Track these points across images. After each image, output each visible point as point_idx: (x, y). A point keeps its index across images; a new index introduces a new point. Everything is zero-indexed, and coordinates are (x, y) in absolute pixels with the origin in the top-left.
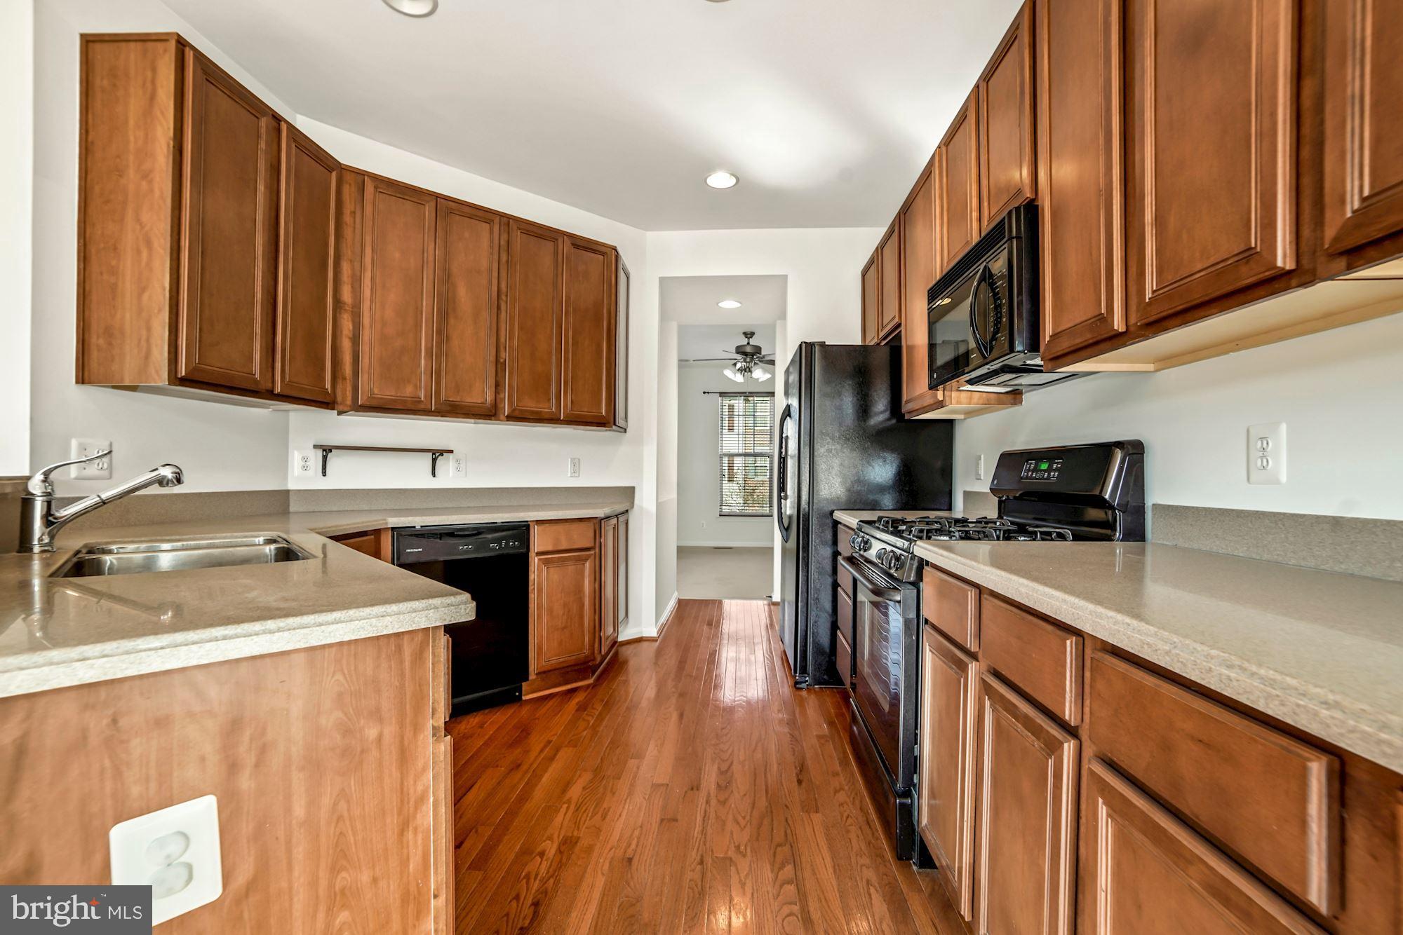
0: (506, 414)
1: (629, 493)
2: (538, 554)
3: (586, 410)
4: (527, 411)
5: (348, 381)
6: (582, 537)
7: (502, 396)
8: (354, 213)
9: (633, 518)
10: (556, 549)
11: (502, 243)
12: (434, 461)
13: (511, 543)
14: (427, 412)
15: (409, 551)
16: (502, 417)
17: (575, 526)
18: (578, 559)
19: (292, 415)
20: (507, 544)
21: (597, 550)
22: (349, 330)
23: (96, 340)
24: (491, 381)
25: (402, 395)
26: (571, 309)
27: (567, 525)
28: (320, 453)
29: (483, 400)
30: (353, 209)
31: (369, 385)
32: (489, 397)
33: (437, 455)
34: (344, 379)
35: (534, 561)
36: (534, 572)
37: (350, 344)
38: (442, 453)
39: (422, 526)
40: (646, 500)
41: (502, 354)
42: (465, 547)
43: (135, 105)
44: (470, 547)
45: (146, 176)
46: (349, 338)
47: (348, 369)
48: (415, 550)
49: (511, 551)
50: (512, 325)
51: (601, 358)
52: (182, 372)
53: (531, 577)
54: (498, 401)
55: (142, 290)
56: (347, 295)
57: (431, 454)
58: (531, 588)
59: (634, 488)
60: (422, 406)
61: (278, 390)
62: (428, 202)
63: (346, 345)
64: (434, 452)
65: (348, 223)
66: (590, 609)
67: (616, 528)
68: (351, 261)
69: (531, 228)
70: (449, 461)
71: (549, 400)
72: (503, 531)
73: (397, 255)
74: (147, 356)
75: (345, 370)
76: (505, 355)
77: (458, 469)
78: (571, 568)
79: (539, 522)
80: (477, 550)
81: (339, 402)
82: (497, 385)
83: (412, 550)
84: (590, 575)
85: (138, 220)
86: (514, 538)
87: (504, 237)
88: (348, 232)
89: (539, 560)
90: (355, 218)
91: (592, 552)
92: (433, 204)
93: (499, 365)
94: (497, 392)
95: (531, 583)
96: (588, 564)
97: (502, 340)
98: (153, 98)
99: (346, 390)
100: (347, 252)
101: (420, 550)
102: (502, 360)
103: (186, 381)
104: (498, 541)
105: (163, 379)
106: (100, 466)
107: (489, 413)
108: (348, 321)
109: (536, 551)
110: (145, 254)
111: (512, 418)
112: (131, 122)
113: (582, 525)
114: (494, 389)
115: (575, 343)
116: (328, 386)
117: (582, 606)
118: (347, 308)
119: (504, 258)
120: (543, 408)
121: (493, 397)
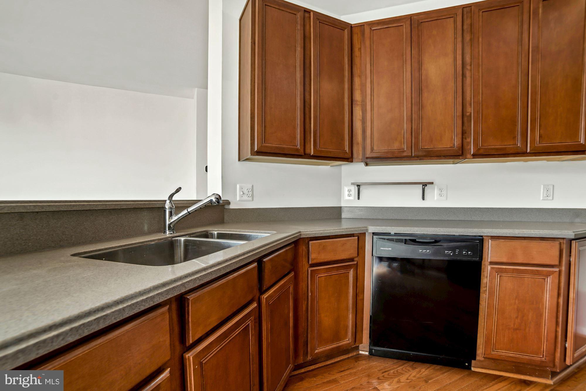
0: (472, 153)
2: (491, 263)
4: (492, 149)
5: (360, 145)
6: (546, 255)
7: (468, 140)
8: (360, 48)
10: (510, 261)
12: (423, 190)
13: (464, 252)
14: (409, 158)
15: (382, 249)
16: (469, 156)
17: (534, 244)
18: (539, 274)
20: (461, 252)
21: (564, 268)
22: (360, 115)
24: (458, 131)
25: (392, 149)
27: (525, 243)
28: (355, 187)
29: (451, 145)
30: (359, 47)
31: (371, 146)
32: (457, 142)
34: (358, 144)
35: (487, 270)
36: (487, 277)
37: (361, 123)
39: (395, 233)
41: (468, 110)
42: (424, 251)
44: (428, 251)
46: (360, 120)
48: (386, 249)
49: (464, 259)
50: (476, 86)
54: (465, 144)
56: (358, 96)
57: (422, 185)
58: (482, 289)
60: (405, 154)
61: (312, 153)
62: (405, 23)
64: (425, 185)
65: (357, 55)
68: (360, 76)
70: (434, 189)
71: (514, 138)
72: (458, 241)
75: (358, 139)
76: (470, 110)
77: (441, 195)
78: (528, 279)
79: (493, 238)
80: (435, 253)
81: (355, 158)
82: (463, 133)
83: (384, 249)
84: (551, 289)
86: (468, 248)
87: (467, 22)
88: (357, 61)
89: (492, 268)
90: (361, 52)
91: (557, 269)
92: (409, 22)
93: (465, 118)
94: (463, 138)
96: (550, 279)
97: (467, 98)
99: (359, 150)
100: (357, 72)
101: (391, 249)
102: (468, 114)
103: (259, 153)
104: (453, 249)
106: (248, 195)
107: (457, 154)
108: (359, 111)
109: (489, 261)
111: (475, 156)
114: (460, 136)
116: (347, 149)
117: (540, 315)
118: (359, 103)
119: (467, 38)
120: (508, 144)
121: (460, 142)
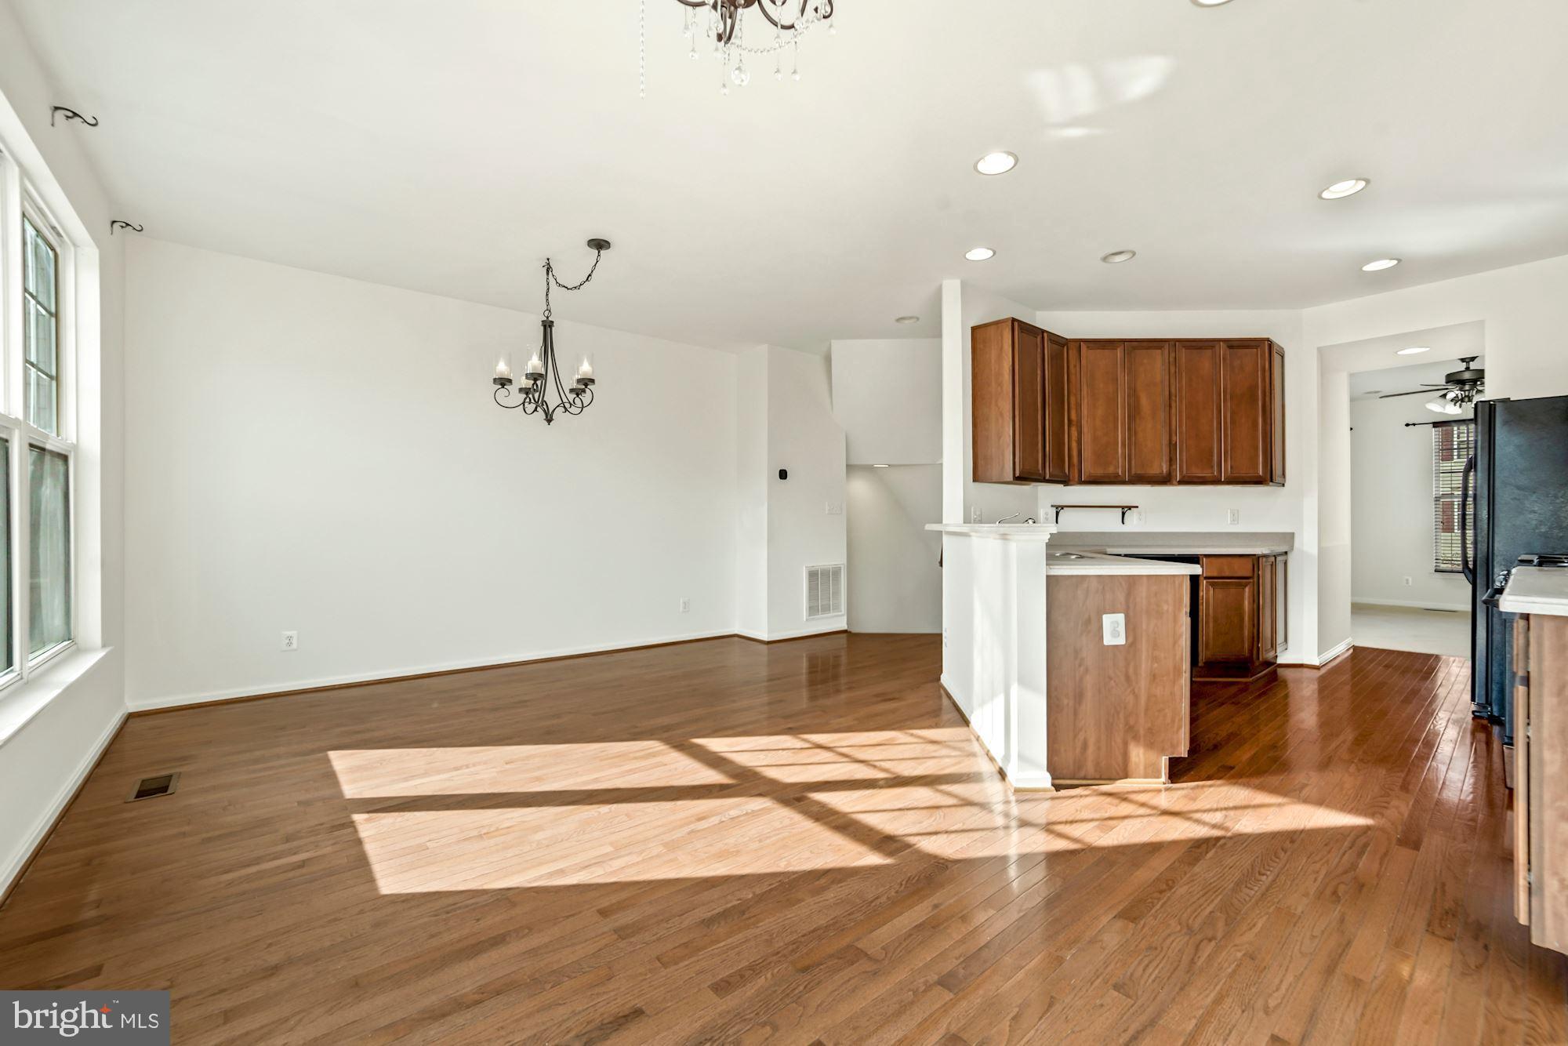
0: (1178, 480)
1: (1289, 537)
2: (1206, 578)
3: (1244, 472)
4: (1194, 477)
5: (1077, 466)
6: (1244, 569)
7: (1174, 467)
8: (1077, 366)
9: (1292, 560)
10: (1220, 575)
11: (1171, 359)
12: (1123, 514)
14: (1123, 482)
16: (1174, 482)
17: (1235, 560)
18: (1240, 585)
19: (1039, 487)
21: (1256, 579)
22: (1076, 436)
23: (981, 462)
24: (1165, 458)
25: (1108, 473)
26: (1228, 397)
27: (1229, 559)
28: (1054, 510)
29: (1160, 471)
30: (1075, 364)
31: (1088, 468)
32: (1165, 469)
33: (1125, 509)
34: (1075, 465)
35: (1203, 583)
36: (1203, 590)
37: (1077, 445)
38: (1130, 508)
40: (1307, 543)
41: (1174, 438)
43: (994, 354)
45: (1000, 385)
46: (1076, 441)
47: (1075, 460)
50: (1180, 416)
51: (1257, 430)
52: (1017, 474)
53: (1201, 594)
54: (1172, 471)
55: (1000, 438)
56: (1074, 416)
57: (1121, 509)
58: (1200, 601)
59: (1293, 534)
60: (1120, 479)
61: (1047, 477)
62: (1118, 347)
63: (1074, 445)
64: (1123, 507)
66: (1249, 621)
67: (1273, 566)
69: (1194, 344)
70: (1135, 513)
71: (1212, 467)
73: (1101, 386)
74: (1003, 467)
76: (1177, 439)
77: (1140, 519)
78: (1233, 591)
79: (1206, 556)
81: (1072, 480)
82: (1171, 459)
84: (1249, 597)
85: (997, 405)
87: (1173, 355)
89: (1207, 582)
90: (1076, 369)
91: (1251, 581)
92: (1122, 347)
93: (1172, 446)
94: (1171, 465)
95: (1200, 598)
96: (1247, 589)
97: (1173, 427)
98: (1002, 348)
99: (1075, 472)
100: (1073, 390)
102: (1174, 442)
103: (1019, 478)
105: (1011, 478)
107: (1165, 480)
108: (1075, 431)
109: (1204, 576)
110: (1000, 421)
111: (1182, 482)
112: (993, 361)
113: (1243, 560)
114: (1168, 463)
115: (1233, 422)
116: (1067, 471)
117: (1242, 620)
118: (1074, 424)
119: (1172, 370)
120: (1206, 474)
121: (1168, 469)
